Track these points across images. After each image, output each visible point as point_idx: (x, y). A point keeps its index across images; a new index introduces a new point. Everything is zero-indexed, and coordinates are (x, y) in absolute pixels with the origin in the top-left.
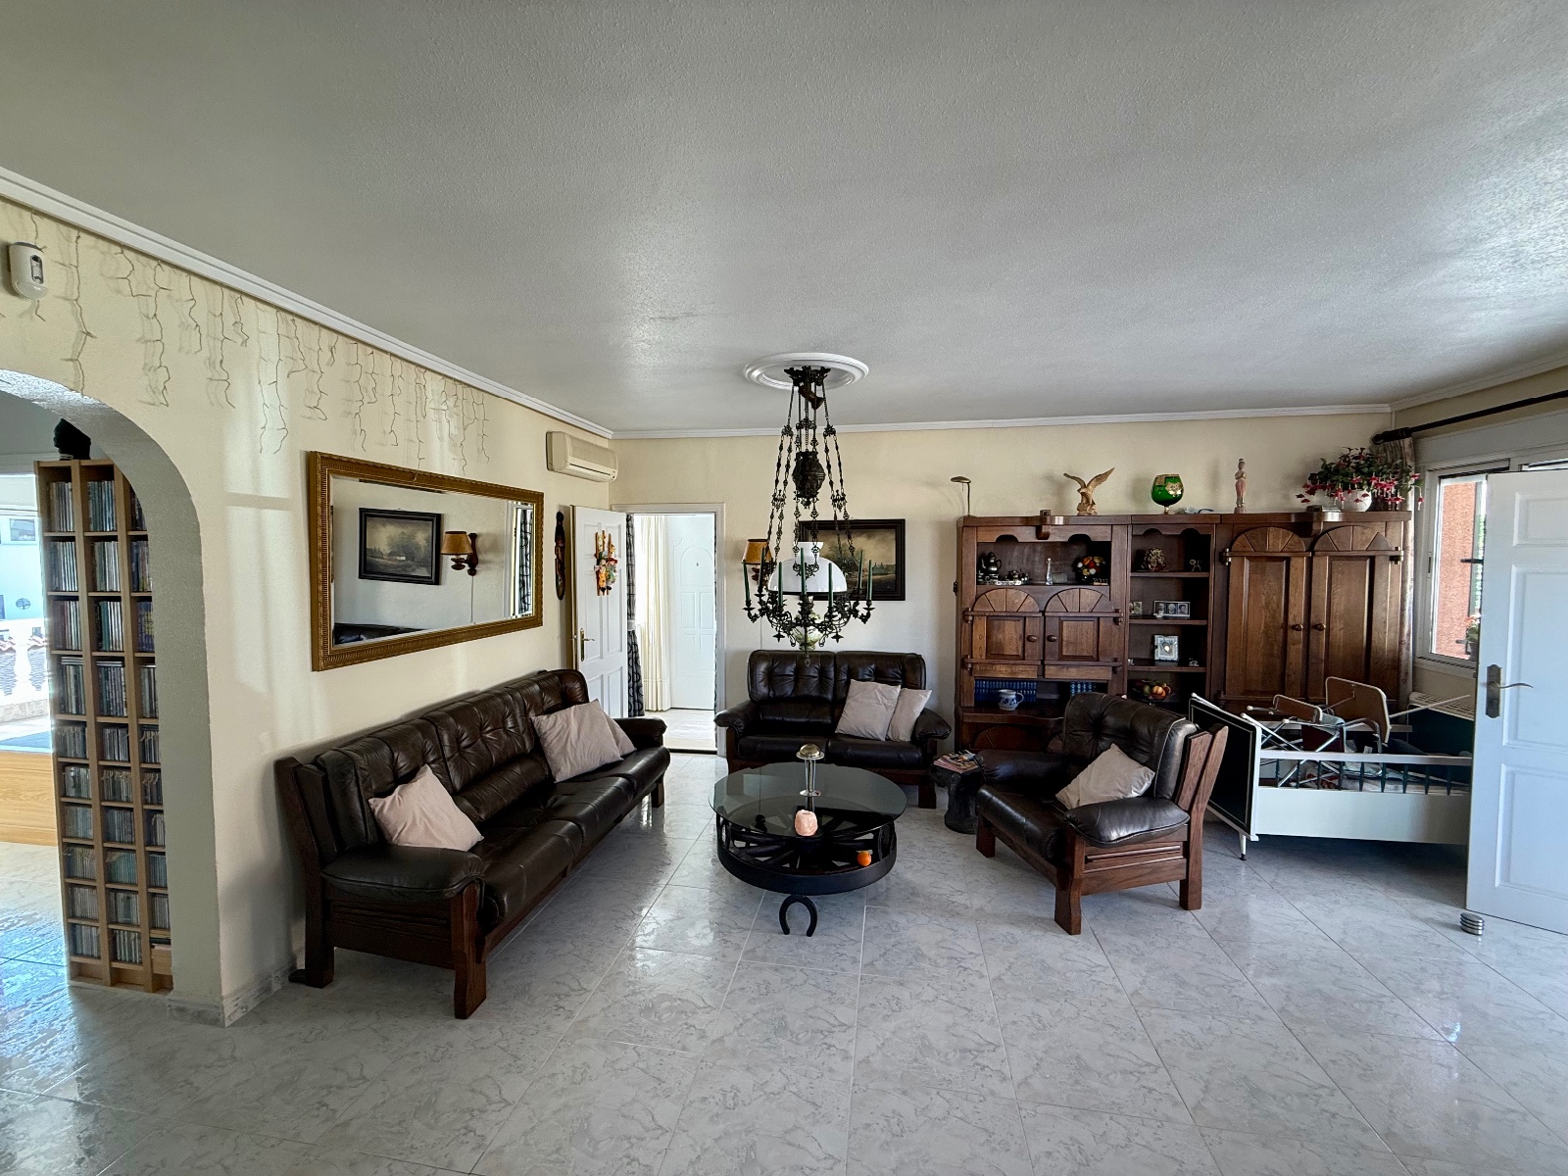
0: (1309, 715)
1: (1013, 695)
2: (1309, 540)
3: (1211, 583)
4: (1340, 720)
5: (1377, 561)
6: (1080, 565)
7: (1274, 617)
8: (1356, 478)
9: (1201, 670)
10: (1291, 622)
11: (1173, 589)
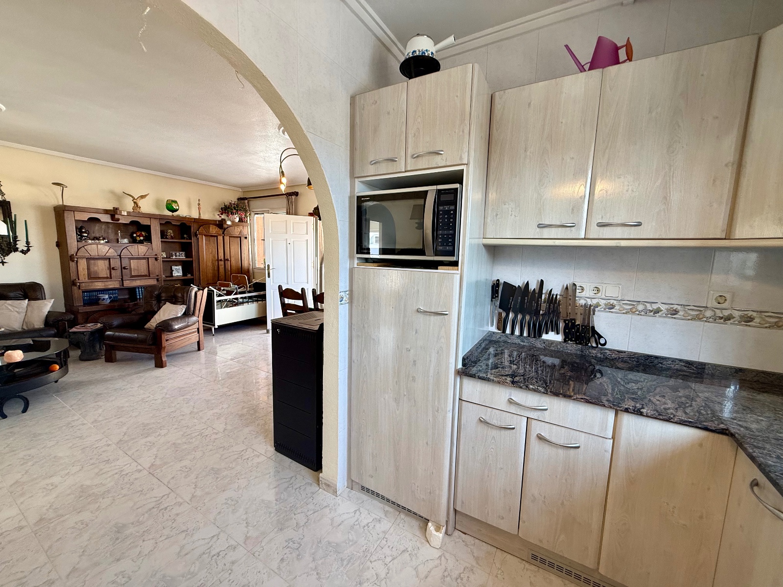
0: (228, 286)
1: (107, 297)
2: (223, 230)
3: (193, 244)
4: (236, 286)
5: (242, 238)
6: (135, 235)
7: (214, 257)
8: (234, 211)
9: (192, 277)
10: (220, 258)
11: (177, 246)
